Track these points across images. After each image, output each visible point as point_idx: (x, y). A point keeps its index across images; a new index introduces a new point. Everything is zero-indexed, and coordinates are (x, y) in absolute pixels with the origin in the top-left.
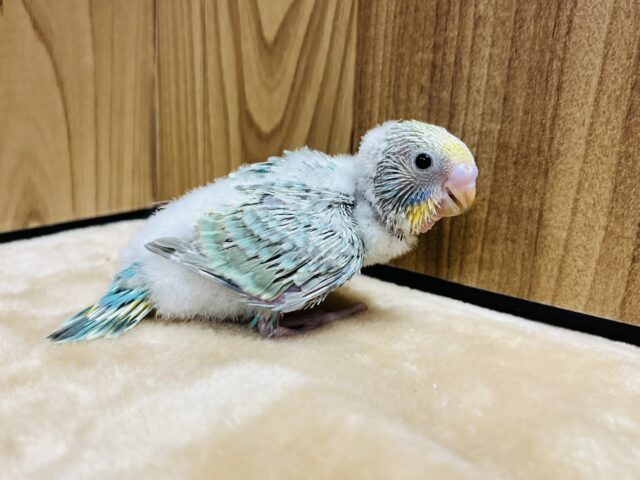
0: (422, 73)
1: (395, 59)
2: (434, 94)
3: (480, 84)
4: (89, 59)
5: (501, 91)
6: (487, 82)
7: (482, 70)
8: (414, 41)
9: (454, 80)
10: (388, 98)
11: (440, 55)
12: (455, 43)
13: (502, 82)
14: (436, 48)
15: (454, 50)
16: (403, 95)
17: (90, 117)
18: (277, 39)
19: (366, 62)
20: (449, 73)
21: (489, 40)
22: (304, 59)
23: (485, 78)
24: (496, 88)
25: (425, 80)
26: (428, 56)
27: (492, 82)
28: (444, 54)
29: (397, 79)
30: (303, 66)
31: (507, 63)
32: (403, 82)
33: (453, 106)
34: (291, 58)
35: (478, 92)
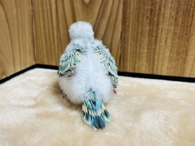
0: (147, 13)
1: (137, 8)
2: (152, 19)
3: (167, 15)
6: (170, 15)
7: (168, 11)
8: (144, 3)
9: (159, 15)
10: (135, 20)
11: (154, 7)
12: (159, 3)
13: (175, 15)
14: (152, 5)
15: (158, 5)
16: (140, 19)
18: (90, 2)
19: (127, 10)
20: (157, 12)
21: (171, 2)
22: (102, 9)
23: (169, 14)
24: (173, 16)
25: (148, 14)
26: (150, 7)
27: (171, 15)
28: (155, 7)
29: (139, 14)
30: (101, 11)
31: (176, 9)
32: (141, 16)
33: (158, 22)
34: (96, 9)
35: (167, 18)
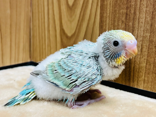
0: (123, 17)
1: (113, 12)
2: (127, 23)
3: (142, 20)
4: (9, 11)
5: (150, 22)
6: (145, 19)
7: (143, 15)
8: (120, 6)
9: (134, 19)
10: (111, 25)
11: (129, 10)
12: (134, 6)
13: (150, 20)
14: (127, 8)
15: (133, 9)
16: (116, 24)
17: (9, 31)
18: (73, 5)
19: (104, 13)
20: (132, 17)
21: (145, 5)
22: (83, 12)
23: (144, 18)
24: (148, 21)
25: (124, 19)
26: (125, 11)
27: (147, 20)
28: (130, 10)
29: (114, 18)
30: (82, 14)
31: (152, 13)
32: (116, 20)
33: (133, 27)
34: (78, 11)
35: (142, 23)
